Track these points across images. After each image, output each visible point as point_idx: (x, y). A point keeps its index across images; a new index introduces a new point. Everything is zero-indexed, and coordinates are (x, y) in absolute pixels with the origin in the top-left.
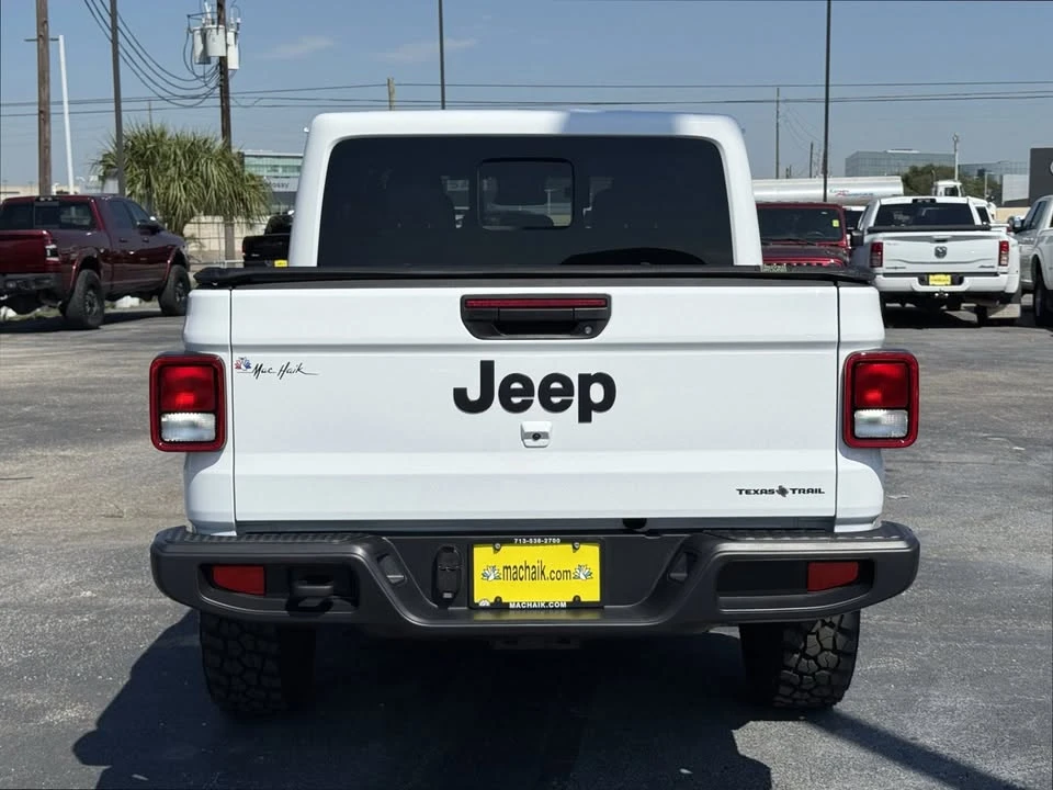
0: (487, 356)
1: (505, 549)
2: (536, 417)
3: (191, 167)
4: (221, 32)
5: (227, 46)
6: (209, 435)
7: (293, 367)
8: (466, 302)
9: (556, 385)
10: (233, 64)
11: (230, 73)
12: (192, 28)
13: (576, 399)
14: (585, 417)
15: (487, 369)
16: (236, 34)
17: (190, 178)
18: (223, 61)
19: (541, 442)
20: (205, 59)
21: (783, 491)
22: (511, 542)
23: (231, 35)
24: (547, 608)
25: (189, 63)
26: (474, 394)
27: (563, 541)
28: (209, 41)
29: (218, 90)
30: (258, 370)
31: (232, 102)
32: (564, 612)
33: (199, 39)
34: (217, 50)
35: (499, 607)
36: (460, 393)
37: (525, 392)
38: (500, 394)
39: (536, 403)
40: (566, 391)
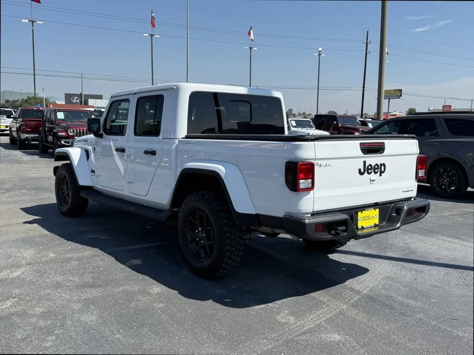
0: (364, 159)
1: (364, 212)
2: (373, 176)
6: (310, 186)
7: (328, 165)
8: (361, 144)
9: (376, 167)
14: (380, 175)
15: (365, 162)
19: (373, 182)
21: (408, 191)
22: (365, 210)
24: (371, 227)
26: (362, 171)
30: (320, 166)
32: (373, 228)
35: (363, 228)
36: (360, 170)
37: (371, 169)
38: (367, 169)
39: (373, 172)
40: (378, 169)
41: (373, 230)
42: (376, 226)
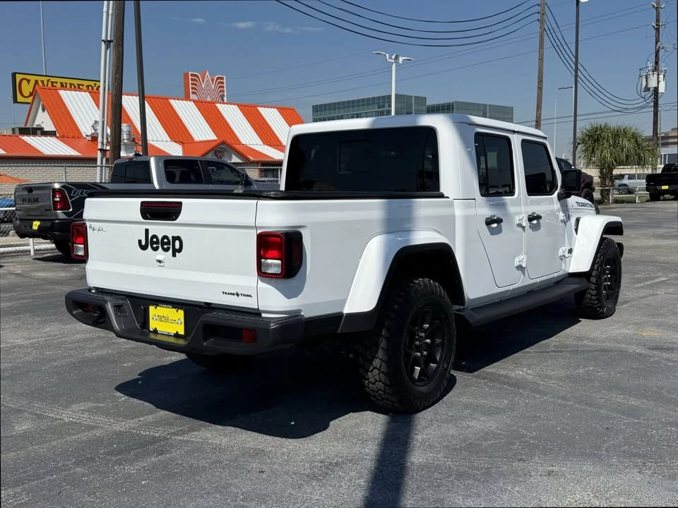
0: (147, 227)
2: (160, 254)
3: (615, 142)
4: (655, 76)
5: (658, 82)
7: (101, 229)
8: (142, 203)
10: (662, 89)
11: (660, 95)
12: (642, 75)
13: (171, 246)
14: (174, 255)
15: (147, 231)
16: (664, 75)
17: (614, 147)
18: (656, 89)
19: (162, 264)
20: (647, 89)
21: (238, 295)
23: (661, 76)
24: (169, 335)
25: (639, 91)
26: (143, 243)
27: (173, 307)
28: (649, 80)
29: (652, 104)
30: (94, 229)
31: (659, 109)
32: (173, 337)
33: (644, 80)
34: (653, 84)
35: (155, 331)
36: (140, 242)
37: (157, 242)
38: (150, 243)
39: (160, 248)
40: (168, 243)
41: (172, 340)
42: (177, 335)
